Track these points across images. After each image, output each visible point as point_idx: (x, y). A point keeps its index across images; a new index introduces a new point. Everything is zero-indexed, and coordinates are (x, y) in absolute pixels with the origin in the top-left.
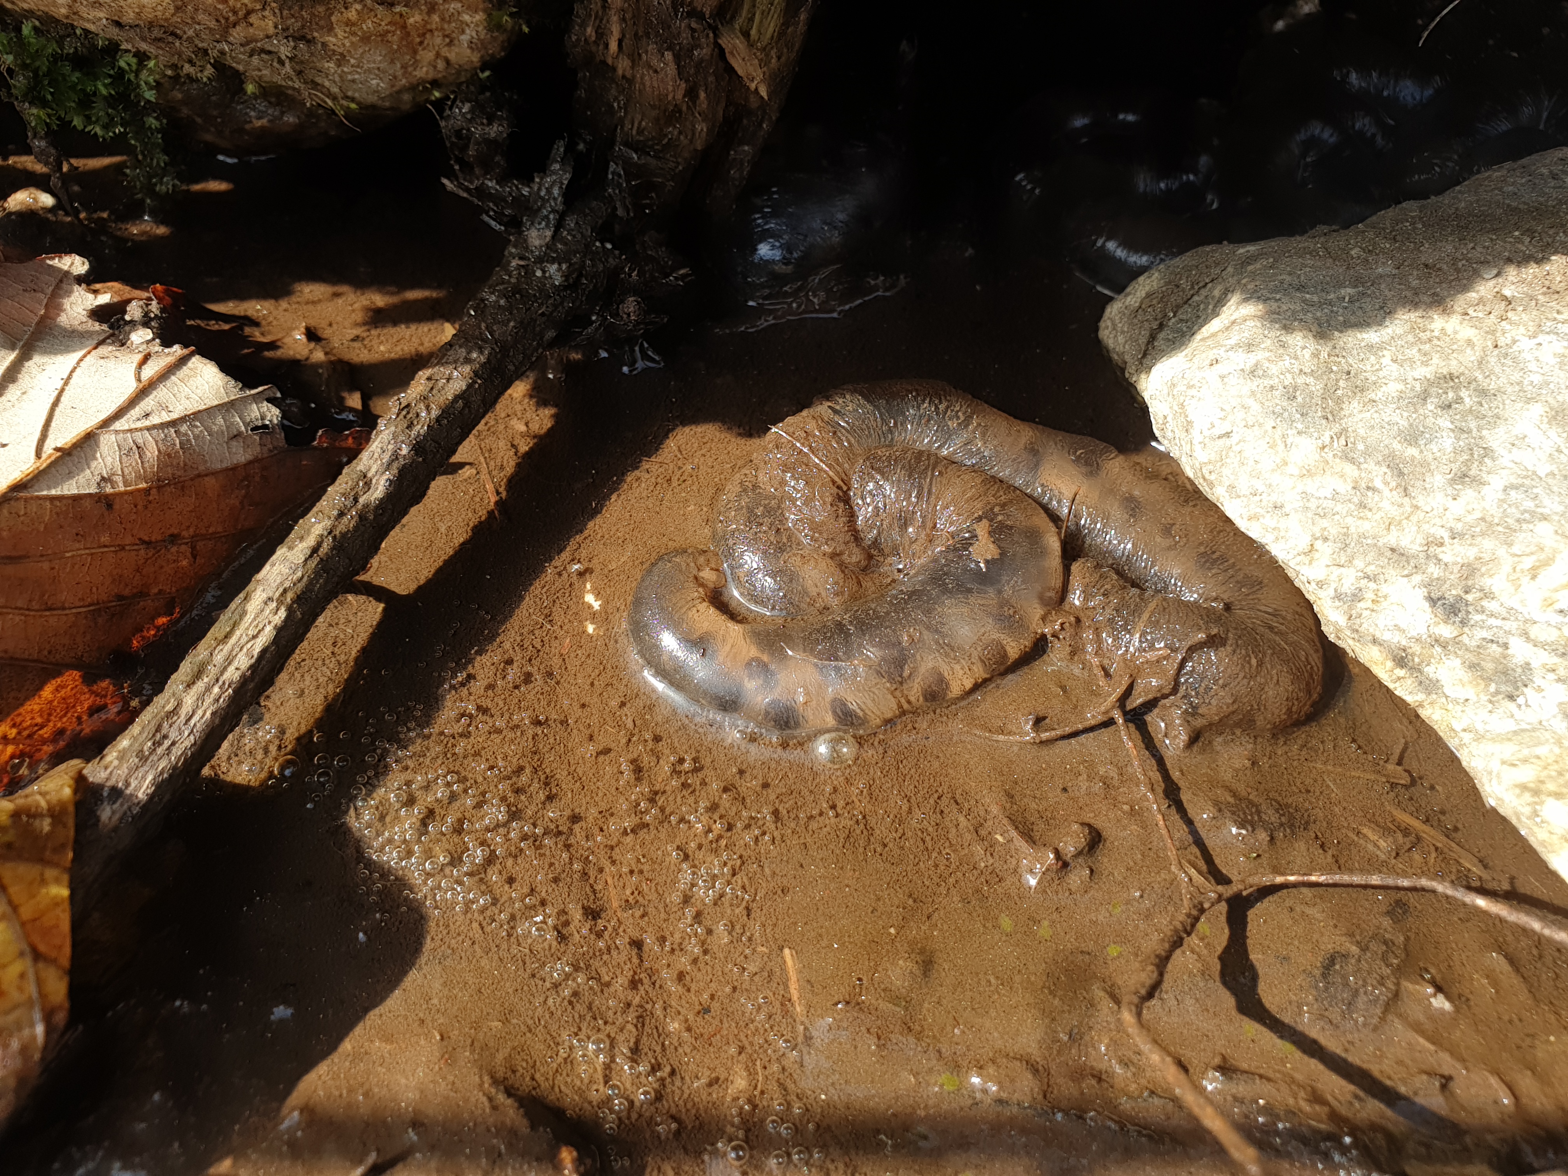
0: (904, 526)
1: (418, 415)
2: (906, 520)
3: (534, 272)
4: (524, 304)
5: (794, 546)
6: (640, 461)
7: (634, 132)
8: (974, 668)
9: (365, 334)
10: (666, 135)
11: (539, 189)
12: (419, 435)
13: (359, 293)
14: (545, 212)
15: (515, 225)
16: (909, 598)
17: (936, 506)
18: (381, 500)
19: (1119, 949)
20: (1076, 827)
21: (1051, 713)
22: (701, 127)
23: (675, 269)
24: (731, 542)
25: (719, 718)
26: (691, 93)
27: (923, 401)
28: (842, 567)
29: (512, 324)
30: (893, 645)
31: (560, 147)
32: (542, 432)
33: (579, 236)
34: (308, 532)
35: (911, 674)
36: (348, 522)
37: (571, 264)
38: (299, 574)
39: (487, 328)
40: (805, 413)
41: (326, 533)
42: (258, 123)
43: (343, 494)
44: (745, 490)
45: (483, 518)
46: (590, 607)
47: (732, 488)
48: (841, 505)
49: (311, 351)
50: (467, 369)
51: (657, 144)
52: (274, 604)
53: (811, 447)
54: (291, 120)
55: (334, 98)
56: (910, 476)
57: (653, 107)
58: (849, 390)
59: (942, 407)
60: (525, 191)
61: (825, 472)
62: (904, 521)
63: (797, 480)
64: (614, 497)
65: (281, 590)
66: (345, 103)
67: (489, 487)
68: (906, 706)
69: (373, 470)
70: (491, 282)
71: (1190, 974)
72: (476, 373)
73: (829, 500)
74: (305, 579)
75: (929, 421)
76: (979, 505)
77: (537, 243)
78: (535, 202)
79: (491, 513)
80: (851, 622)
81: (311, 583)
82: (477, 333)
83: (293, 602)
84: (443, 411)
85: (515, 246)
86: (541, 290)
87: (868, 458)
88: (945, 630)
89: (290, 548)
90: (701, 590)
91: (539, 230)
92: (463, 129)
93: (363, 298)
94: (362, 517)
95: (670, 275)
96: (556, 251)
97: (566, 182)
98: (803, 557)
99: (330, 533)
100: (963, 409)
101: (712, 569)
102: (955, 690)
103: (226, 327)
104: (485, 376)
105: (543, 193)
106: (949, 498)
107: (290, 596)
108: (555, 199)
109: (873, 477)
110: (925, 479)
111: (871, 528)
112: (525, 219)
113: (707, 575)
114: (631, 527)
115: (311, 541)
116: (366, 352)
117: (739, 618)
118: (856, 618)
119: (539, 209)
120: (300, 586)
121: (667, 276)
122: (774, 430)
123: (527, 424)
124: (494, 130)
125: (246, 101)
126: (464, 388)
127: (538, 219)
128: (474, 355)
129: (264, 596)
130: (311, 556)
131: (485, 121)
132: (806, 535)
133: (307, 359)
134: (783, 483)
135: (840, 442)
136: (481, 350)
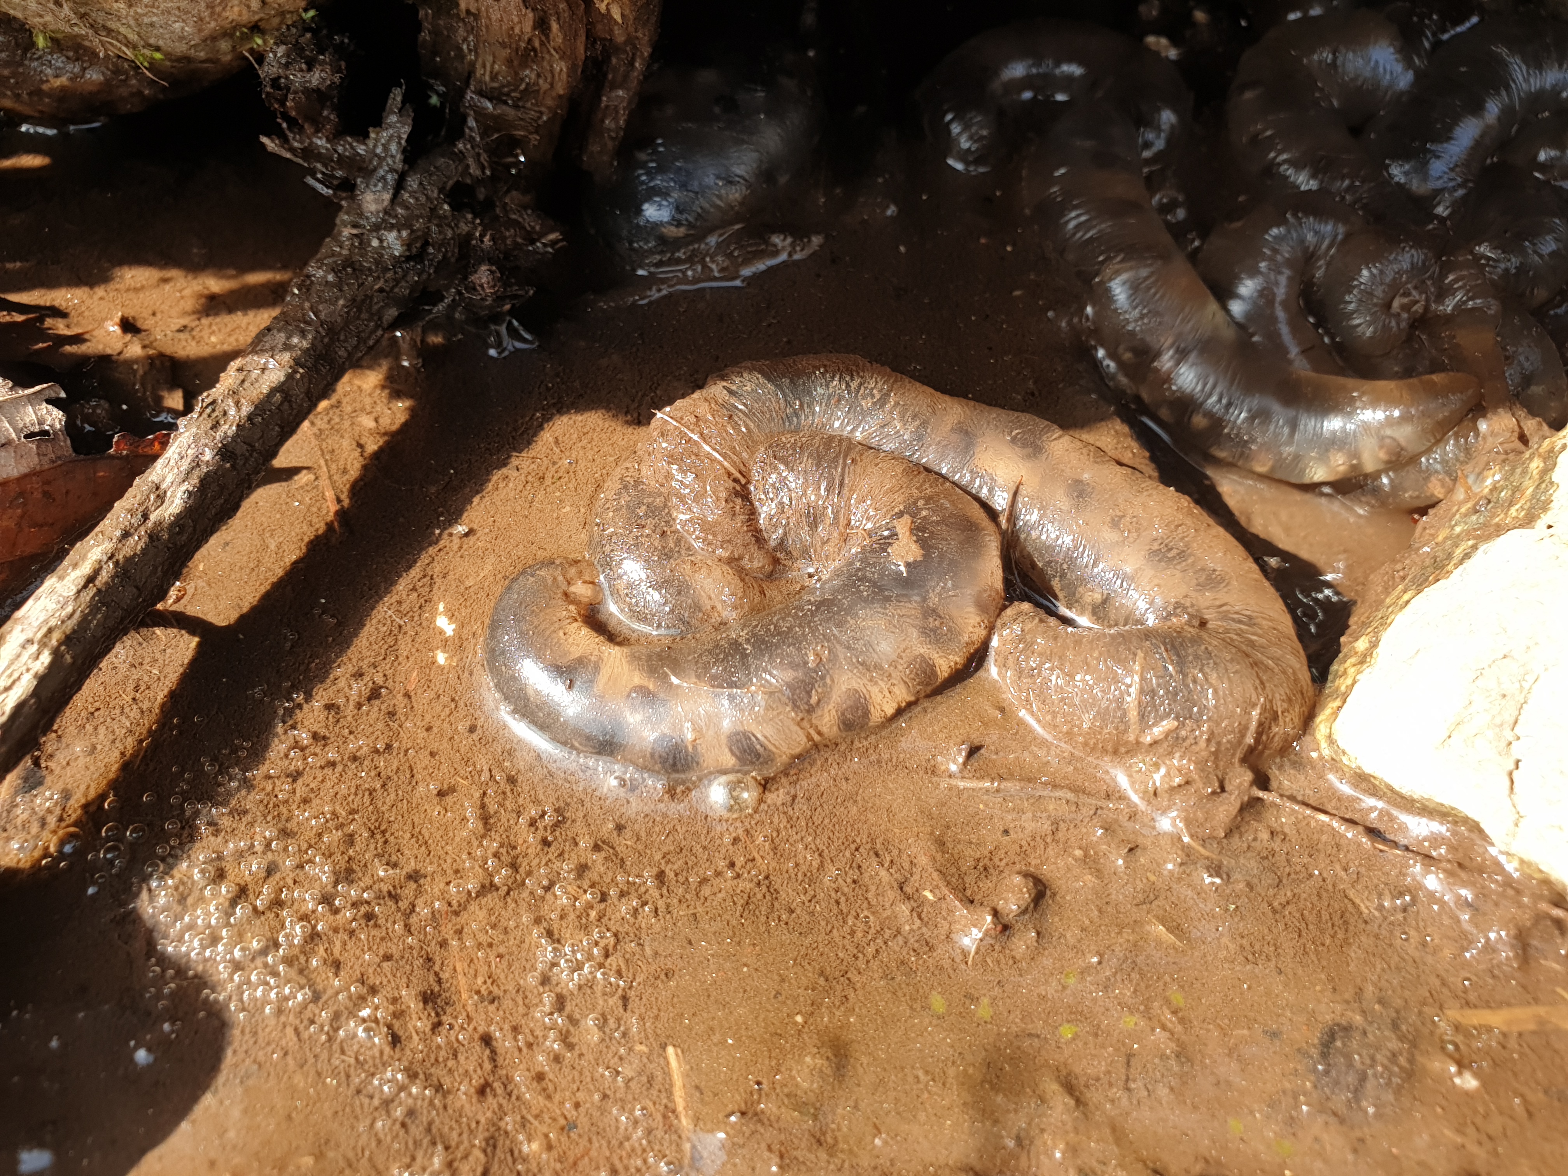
0: (814, 525)
1: (225, 413)
2: (815, 517)
3: (369, 241)
4: (357, 279)
5: (683, 552)
6: (509, 457)
7: (487, 78)
8: (896, 690)
9: (193, 324)
10: (522, 80)
11: (375, 146)
12: (226, 436)
13: (190, 278)
14: (382, 172)
15: (348, 187)
16: (817, 609)
17: (849, 499)
18: (179, 517)
19: (1074, 1029)
20: (1018, 879)
21: (987, 741)
22: (560, 67)
23: (544, 234)
24: (608, 549)
25: (591, 763)
26: (542, 24)
27: (833, 378)
28: (742, 573)
29: (341, 302)
30: (798, 665)
31: (397, 96)
32: (394, 428)
33: (423, 199)
34: (84, 558)
35: (819, 701)
36: (136, 543)
37: (412, 231)
38: (70, 609)
39: (311, 308)
40: (696, 395)
41: (105, 558)
42: (58, 83)
43: (130, 511)
44: (625, 487)
45: (320, 532)
46: (442, 632)
47: (612, 485)
48: (739, 501)
49: (126, 345)
50: (286, 357)
51: (514, 91)
52: (35, 647)
53: (702, 434)
54: (94, 77)
55: (135, 47)
56: (818, 466)
57: (503, 45)
58: (746, 368)
59: (854, 385)
60: (361, 149)
61: (719, 462)
62: (814, 519)
63: (684, 472)
64: (476, 500)
65: (44, 630)
66: (147, 52)
67: (330, 494)
68: (817, 738)
69: (169, 479)
70: (319, 256)
71: (1163, 1057)
72: (297, 362)
73: (723, 495)
74: (78, 614)
75: (839, 401)
76: (899, 497)
77: (373, 207)
78: (371, 161)
79: (329, 526)
80: (748, 641)
81: (84, 621)
82: (299, 314)
83: (60, 644)
84: (256, 407)
85: (348, 213)
86: (377, 262)
87: (771, 446)
88: (859, 645)
89: (61, 578)
90: (572, 608)
91: (374, 192)
92: (279, 77)
93: (195, 282)
94: (153, 537)
95: (538, 240)
96: (396, 217)
97: (405, 136)
98: (693, 564)
99: (110, 558)
100: (879, 385)
101: (585, 582)
102: (876, 717)
103: (19, 318)
104: (309, 364)
105: (379, 150)
106: (866, 489)
107: (56, 637)
108: (392, 156)
109: (776, 468)
110: (836, 468)
111: (775, 526)
112: (359, 180)
113: (580, 589)
114: (494, 535)
115: (86, 569)
116: (194, 344)
117: (619, 639)
118: (754, 635)
119: (375, 169)
120: (71, 624)
121: (533, 242)
122: (659, 415)
123: (376, 420)
124: (316, 78)
125: (40, 58)
126: (282, 379)
127: (373, 181)
128: (295, 340)
129: (22, 638)
130: (85, 586)
131: (304, 66)
132: (698, 538)
133: (120, 353)
134: (669, 476)
135: (736, 426)
136: (303, 334)
